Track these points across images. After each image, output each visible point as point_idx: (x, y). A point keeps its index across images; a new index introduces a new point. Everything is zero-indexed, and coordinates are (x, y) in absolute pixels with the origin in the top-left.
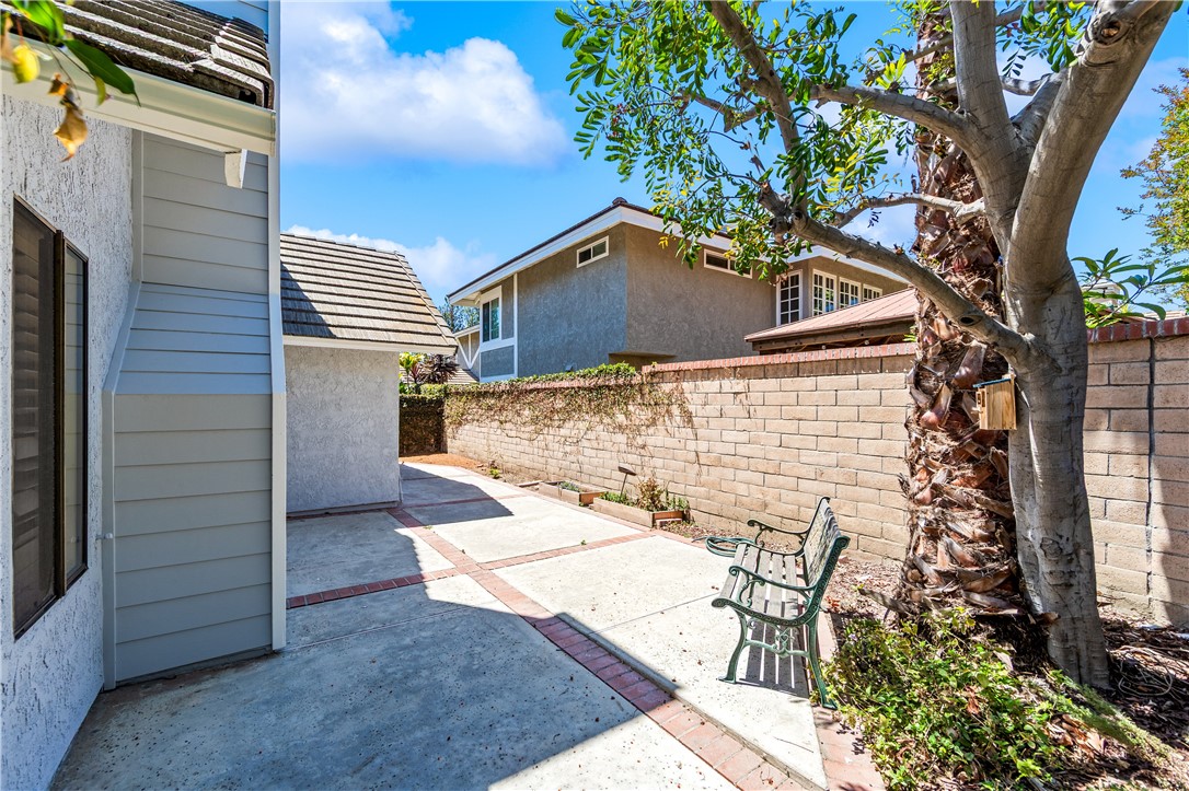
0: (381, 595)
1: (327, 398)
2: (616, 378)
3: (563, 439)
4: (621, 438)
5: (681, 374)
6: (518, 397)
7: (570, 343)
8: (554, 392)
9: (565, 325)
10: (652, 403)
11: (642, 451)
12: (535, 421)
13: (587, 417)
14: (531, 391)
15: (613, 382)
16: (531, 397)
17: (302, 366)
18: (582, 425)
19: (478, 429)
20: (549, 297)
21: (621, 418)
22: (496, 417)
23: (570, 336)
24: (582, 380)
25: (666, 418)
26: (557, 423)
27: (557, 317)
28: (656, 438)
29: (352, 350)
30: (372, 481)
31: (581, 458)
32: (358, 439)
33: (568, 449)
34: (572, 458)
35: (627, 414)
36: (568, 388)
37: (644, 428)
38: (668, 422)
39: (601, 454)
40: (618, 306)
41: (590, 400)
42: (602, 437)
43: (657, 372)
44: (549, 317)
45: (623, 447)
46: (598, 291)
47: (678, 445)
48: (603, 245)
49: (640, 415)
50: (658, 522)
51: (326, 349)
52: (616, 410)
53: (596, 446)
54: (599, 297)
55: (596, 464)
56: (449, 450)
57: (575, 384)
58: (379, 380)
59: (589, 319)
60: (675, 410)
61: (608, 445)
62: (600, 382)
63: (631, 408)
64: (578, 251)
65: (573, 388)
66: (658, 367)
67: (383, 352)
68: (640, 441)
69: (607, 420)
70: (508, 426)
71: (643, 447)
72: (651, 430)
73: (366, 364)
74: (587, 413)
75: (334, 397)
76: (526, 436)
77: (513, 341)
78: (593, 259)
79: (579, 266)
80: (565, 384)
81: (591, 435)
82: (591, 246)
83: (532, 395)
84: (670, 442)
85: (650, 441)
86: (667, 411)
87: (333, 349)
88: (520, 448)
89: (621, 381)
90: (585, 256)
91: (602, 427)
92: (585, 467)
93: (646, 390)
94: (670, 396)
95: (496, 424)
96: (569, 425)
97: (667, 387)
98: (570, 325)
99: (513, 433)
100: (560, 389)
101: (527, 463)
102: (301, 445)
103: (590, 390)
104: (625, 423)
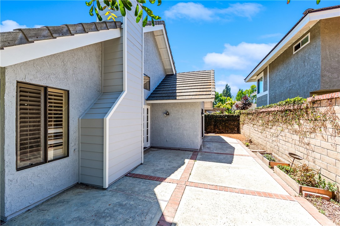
0: (147, 181)
1: (179, 117)
2: (293, 106)
3: (272, 134)
4: (296, 137)
5: (333, 100)
6: (258, 114)
7: (290, 90)
8: (269, 113)
9: (288, 82)
10: (313, 119)
11: (308, 147)
12: (263, 125)
13: (281, 125)
14: (261, 112)
15: (292, 108)
16: (261, 115)
17: (173, 108)
18: (279, 129)
19: (247, 127)
20: (282, 71)
21: (296, 127)
22: (252, 123)
23: (290, 86)
24: (279, 107)
25: (322, 129)
26: (270, 127)
27: (284, 79)
28: (316, 140)
29: (186, 102)
30: (191, 142)
31: (279, 144)
32: (187, 129)
33: (274, 139)
34: (275, 143)
35: (299, 125)
36: (273, 111)
37: (308, 133)
38: (323, 132)
39: (287, 144)
40: (316, 67)
41: (282, 117)
42: (287, 136)
43: (317, 101)
44: (281, 80)
45: (297, 143)
46: (304, 62)
47: (330, 147)
48: (307, 38)
49: (307, 126)
50: (304, 192)
51: (179, 103)
52: (293, 122)
53: (285, 139)
54: (305, 65)
55: (284, 148)
56: (241, 133)
57: (276, 109)
58: (193, 111)
59: (300, 77)
60: (329, 125)
61: (290, 140)
62: (286, 108)
63: (301, 121)
64: (294, 46)
65: (275, 111)
66: (317, 97)
67: (194, 102)
68: (306, 140)
69: (290, 127)
70: (255, 126)
71: (308, 144)
72: (313, 135)
73: (189, 106)
74: (281, 123)
75: (181, 116)
76: (260, 131)
77: (267, 92)
78: (301, 47)
79: (294, 53)
80: (273, 109)
81: (283, 134)
82: (300, 41)
83: (262, 114)
84: (324, 144)
85: (312, 142)
86: (323, 124)
87: (181, 103)
88: (258, 136)
89: (296, 107)
90: (298, 47)
91: (287, 130)
92: (280, 149)
93: (310, 111)
94: (324, 115)
95: (252, 125)
96: (274, 128)
97: (323, 110)
98: (290, 82)
99: (256, 129)
100: (271, 111)
101: (261, 143)
102: (173, 130)
103: (282, 112)
104: (298, 129)
